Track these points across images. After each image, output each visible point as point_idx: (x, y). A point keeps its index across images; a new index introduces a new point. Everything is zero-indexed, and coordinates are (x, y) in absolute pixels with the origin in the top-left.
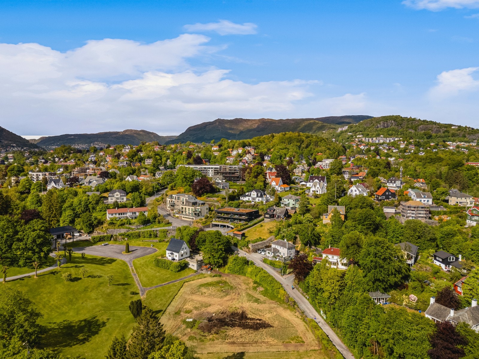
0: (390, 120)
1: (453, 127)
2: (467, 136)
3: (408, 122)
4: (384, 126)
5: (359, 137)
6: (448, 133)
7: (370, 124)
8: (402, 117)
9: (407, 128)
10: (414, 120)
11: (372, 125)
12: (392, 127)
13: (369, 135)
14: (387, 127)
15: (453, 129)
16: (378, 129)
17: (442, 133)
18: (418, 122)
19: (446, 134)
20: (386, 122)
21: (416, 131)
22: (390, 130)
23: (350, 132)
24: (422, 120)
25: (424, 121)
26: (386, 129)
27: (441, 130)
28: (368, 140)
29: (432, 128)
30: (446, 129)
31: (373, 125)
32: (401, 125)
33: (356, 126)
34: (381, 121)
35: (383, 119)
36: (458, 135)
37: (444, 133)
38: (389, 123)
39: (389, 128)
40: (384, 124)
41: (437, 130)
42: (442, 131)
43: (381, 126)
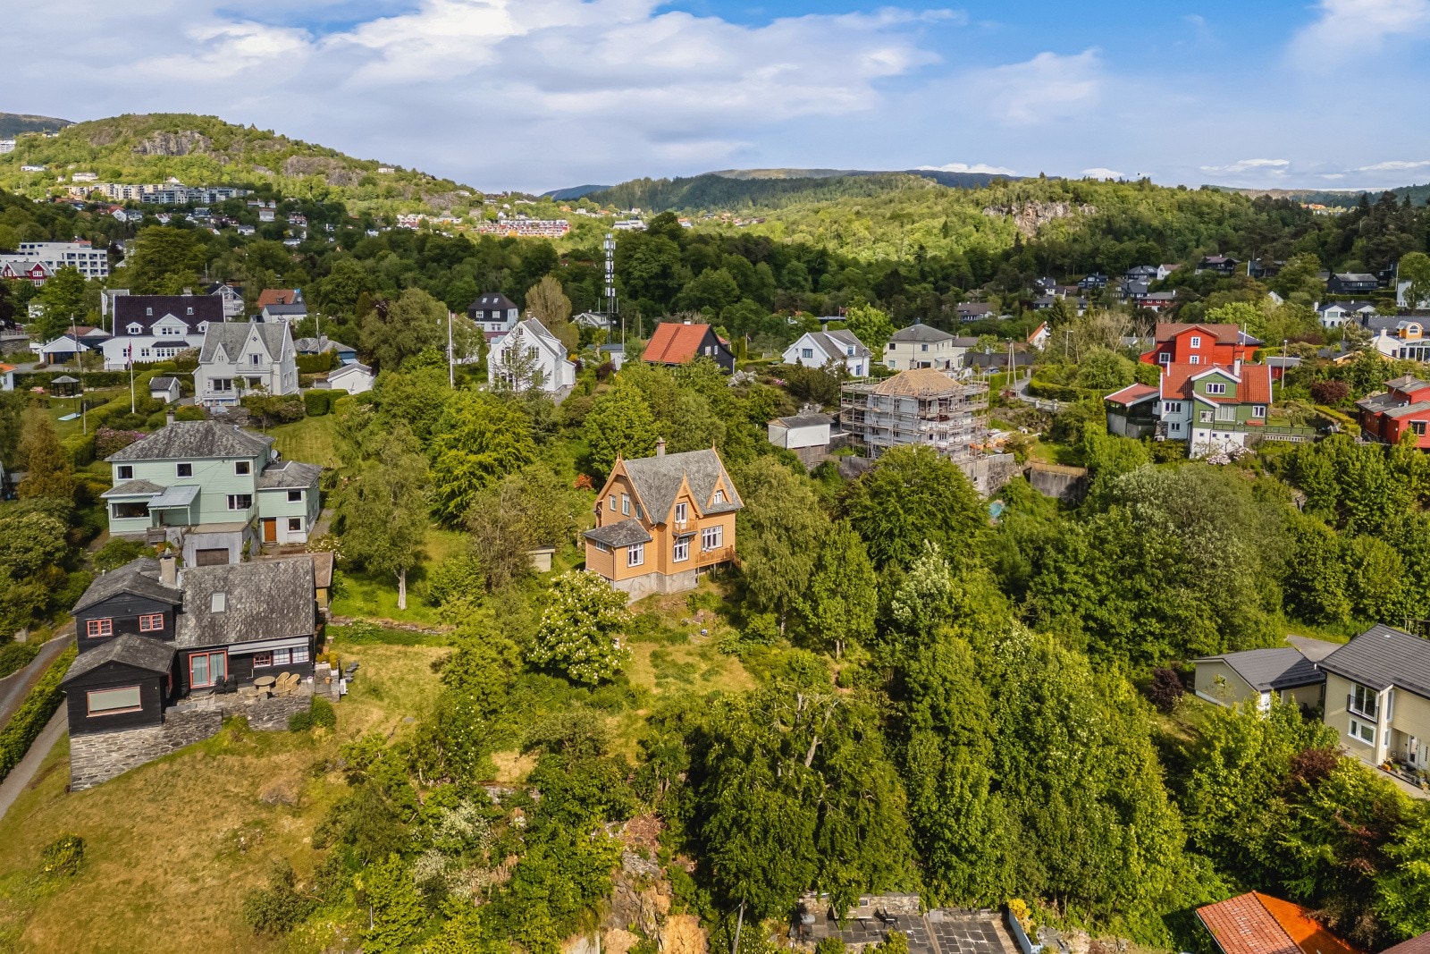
0: (185, 130)
1: (382, 170)
2: (425, 198)
3: (250, 141)
4: (167, 149)
5: (81, 182)
6: (375, 184)
7: (113, 139)
8: (225, 124)
9: (249, 160)
10: (267, 136)
11: (120, 140)
12: (196, 154)
13: (120, 175)
14: (180, 152)
15: (385, 175)
16: (146, 158)
17: (356, 184)
18: (281, 145)
19: (370, 188)
20: (172, 136)
21: (278, 172)
22: (191, 165)
23: (30, 163)
24: (292, 138)
25: (297, 143)
26: (177, 159)
27: (353, 176)
28: (126, 193)
29: (327, 166)
30: (365, 174)
31: (125, 143)
32: (226, 149)
33: (55, 141)
34: (152, 128)
35: (162, 124)
36: (400, 194)
37: (362, 184)
38: (184, 140)
39: (186, 156)
40: (167, 141)
41: (341, 176)
42: (356, 181)
43: (155, 148)
